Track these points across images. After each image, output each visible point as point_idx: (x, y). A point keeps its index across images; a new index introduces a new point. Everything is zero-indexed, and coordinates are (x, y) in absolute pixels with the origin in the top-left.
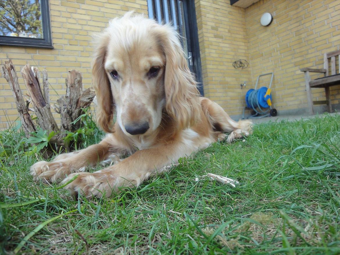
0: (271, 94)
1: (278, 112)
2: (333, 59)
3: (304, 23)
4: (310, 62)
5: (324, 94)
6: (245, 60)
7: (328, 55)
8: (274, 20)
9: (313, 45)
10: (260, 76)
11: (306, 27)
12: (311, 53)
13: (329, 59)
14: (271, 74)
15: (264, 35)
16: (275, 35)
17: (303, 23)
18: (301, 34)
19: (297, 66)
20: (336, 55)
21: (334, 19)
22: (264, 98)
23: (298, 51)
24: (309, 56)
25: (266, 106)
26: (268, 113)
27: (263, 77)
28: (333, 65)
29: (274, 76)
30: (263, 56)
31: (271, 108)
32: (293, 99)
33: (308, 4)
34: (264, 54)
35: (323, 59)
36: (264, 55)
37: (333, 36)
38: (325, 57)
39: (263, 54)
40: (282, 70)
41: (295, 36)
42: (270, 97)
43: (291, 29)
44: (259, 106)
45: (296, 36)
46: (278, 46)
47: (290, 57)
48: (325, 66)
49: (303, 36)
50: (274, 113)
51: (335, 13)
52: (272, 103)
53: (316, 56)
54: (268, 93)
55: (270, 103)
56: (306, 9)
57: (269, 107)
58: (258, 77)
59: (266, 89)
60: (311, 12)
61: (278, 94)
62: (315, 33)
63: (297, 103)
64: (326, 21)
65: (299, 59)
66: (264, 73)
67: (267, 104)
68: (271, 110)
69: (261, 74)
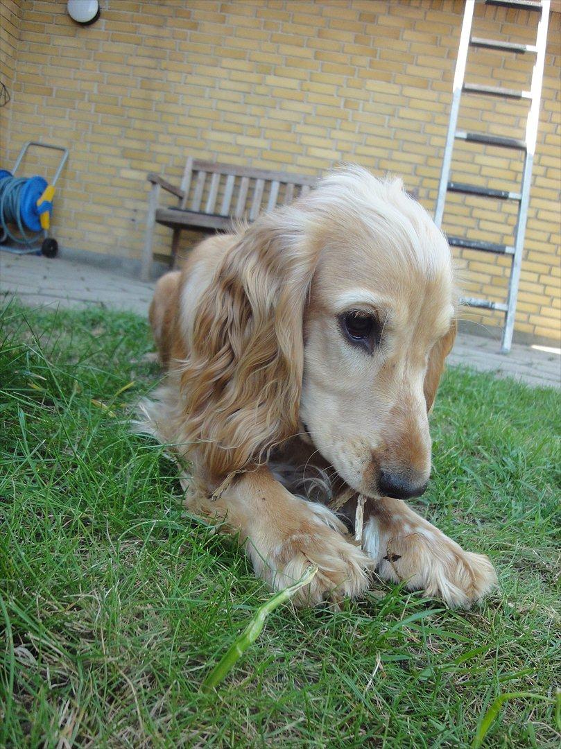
0: (52, 201)
1: (59, 248)
2: (202, 176)
3: (166, 69)
4: (156, 162)
5: (169, 240)
6: (4, 86)
7: (196, 163)
8: (102, 21)
9: (171, 129)
10: (32, 144)
11: (167, 81)
12: (163, 144)
13: (195, 173)
14: (63, 150)
15: (67, 42)
16: (95, 60)
17: (163, 67)
18: (153, 90)
19: (126, 158)
20: (209, 170)
21: (223, 95)
22: (36, 206)
23: (138, 124)
24: (158, 148)
25: (36, 228)
26: (36, 244)
27: (39, 150)
28: (199, 188)
29: (68, 158)
30: (50, 95)
31: (46, 236)
32: (99, 228)
33: (185, 30)
34: (54, 91)
35: (183, 168)
36: (54, 94)
37: (213, 130)
38: (189, 167)
39: (52, 89)
40: (92, 152)
41: (139, 86)
42: (49, 206)
43: (135, 66)
44: (19, 222)
45: (141, 88)
46: (95, 91)
47: (116, 131)
48: (184, 185)
49: (157, 96)
50: (50, 249)
51: (228, 84)
52: (51, 222)
53: (171, 155)
54: (47, 196)
55: (45, 223)
56: (178, 41)
57: (42, 230)
58: (27, 144)
59: (43, 184)
60: (186, 53)
61: (69, 206)
62: (183, 104)
63: (106, 240)
64: (208, 89)
65: (135, 145)
66: (41, 140)
67: (39, 221)
68: (46, 241)
69: (35, 140)
